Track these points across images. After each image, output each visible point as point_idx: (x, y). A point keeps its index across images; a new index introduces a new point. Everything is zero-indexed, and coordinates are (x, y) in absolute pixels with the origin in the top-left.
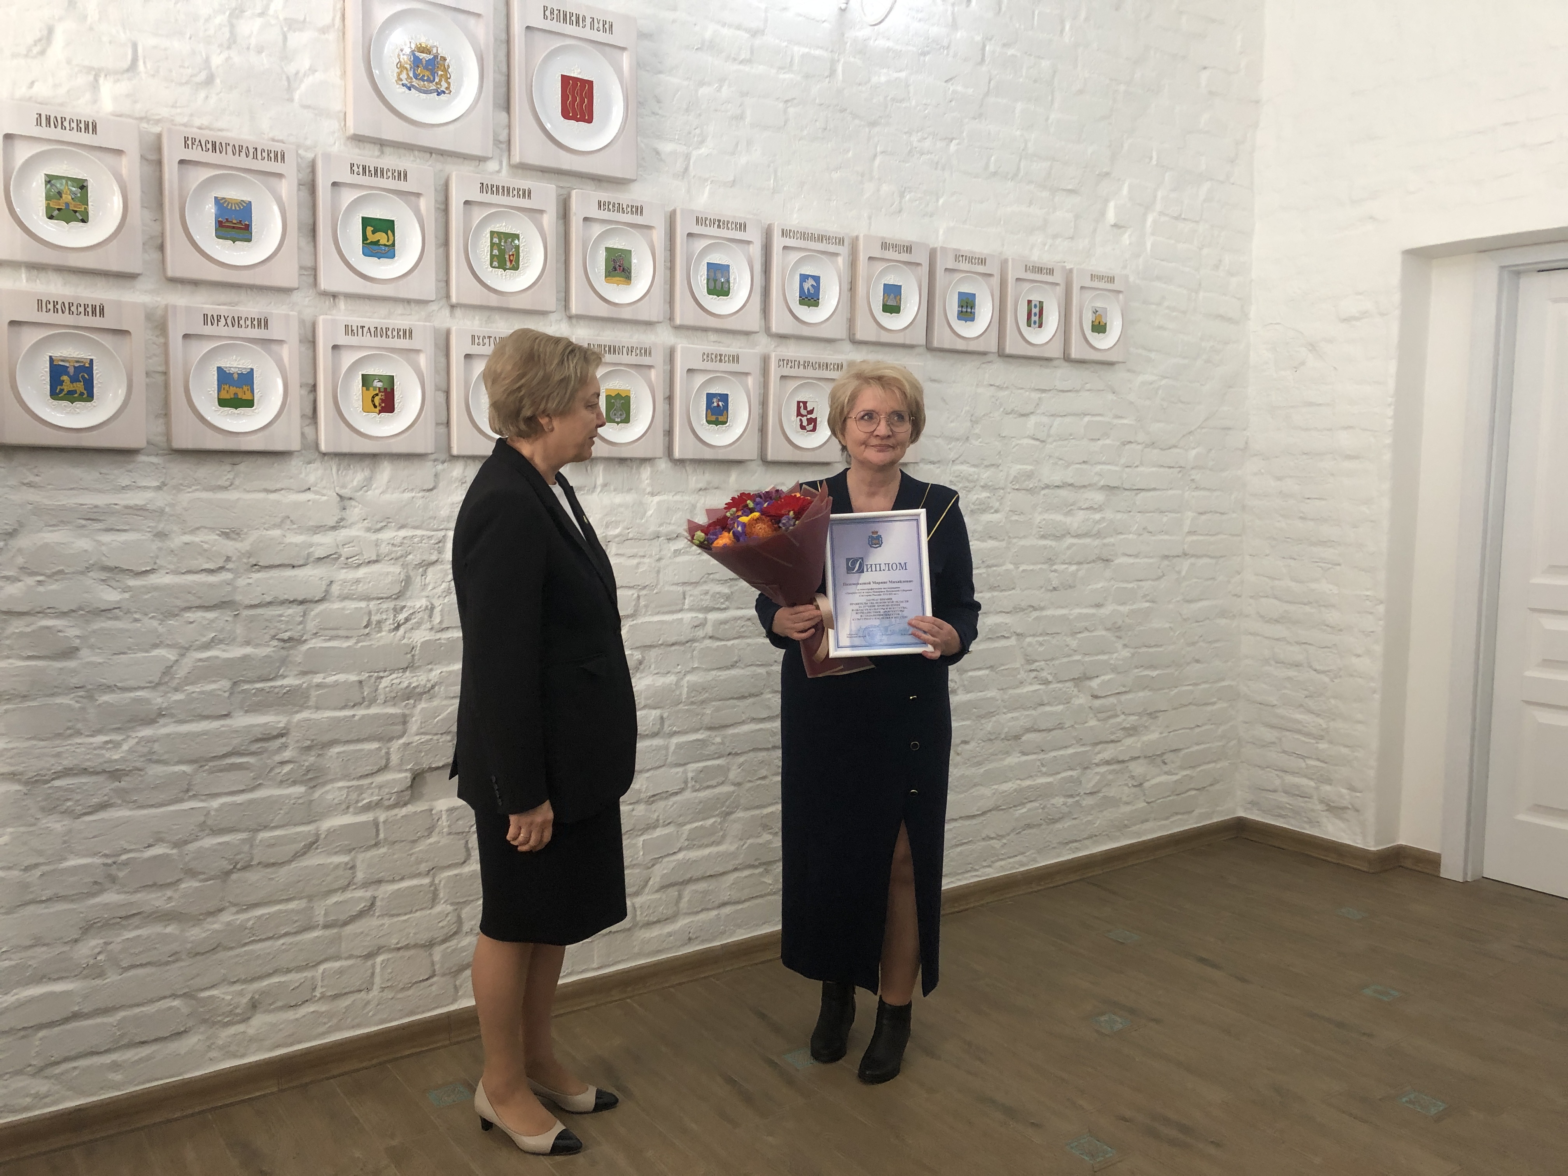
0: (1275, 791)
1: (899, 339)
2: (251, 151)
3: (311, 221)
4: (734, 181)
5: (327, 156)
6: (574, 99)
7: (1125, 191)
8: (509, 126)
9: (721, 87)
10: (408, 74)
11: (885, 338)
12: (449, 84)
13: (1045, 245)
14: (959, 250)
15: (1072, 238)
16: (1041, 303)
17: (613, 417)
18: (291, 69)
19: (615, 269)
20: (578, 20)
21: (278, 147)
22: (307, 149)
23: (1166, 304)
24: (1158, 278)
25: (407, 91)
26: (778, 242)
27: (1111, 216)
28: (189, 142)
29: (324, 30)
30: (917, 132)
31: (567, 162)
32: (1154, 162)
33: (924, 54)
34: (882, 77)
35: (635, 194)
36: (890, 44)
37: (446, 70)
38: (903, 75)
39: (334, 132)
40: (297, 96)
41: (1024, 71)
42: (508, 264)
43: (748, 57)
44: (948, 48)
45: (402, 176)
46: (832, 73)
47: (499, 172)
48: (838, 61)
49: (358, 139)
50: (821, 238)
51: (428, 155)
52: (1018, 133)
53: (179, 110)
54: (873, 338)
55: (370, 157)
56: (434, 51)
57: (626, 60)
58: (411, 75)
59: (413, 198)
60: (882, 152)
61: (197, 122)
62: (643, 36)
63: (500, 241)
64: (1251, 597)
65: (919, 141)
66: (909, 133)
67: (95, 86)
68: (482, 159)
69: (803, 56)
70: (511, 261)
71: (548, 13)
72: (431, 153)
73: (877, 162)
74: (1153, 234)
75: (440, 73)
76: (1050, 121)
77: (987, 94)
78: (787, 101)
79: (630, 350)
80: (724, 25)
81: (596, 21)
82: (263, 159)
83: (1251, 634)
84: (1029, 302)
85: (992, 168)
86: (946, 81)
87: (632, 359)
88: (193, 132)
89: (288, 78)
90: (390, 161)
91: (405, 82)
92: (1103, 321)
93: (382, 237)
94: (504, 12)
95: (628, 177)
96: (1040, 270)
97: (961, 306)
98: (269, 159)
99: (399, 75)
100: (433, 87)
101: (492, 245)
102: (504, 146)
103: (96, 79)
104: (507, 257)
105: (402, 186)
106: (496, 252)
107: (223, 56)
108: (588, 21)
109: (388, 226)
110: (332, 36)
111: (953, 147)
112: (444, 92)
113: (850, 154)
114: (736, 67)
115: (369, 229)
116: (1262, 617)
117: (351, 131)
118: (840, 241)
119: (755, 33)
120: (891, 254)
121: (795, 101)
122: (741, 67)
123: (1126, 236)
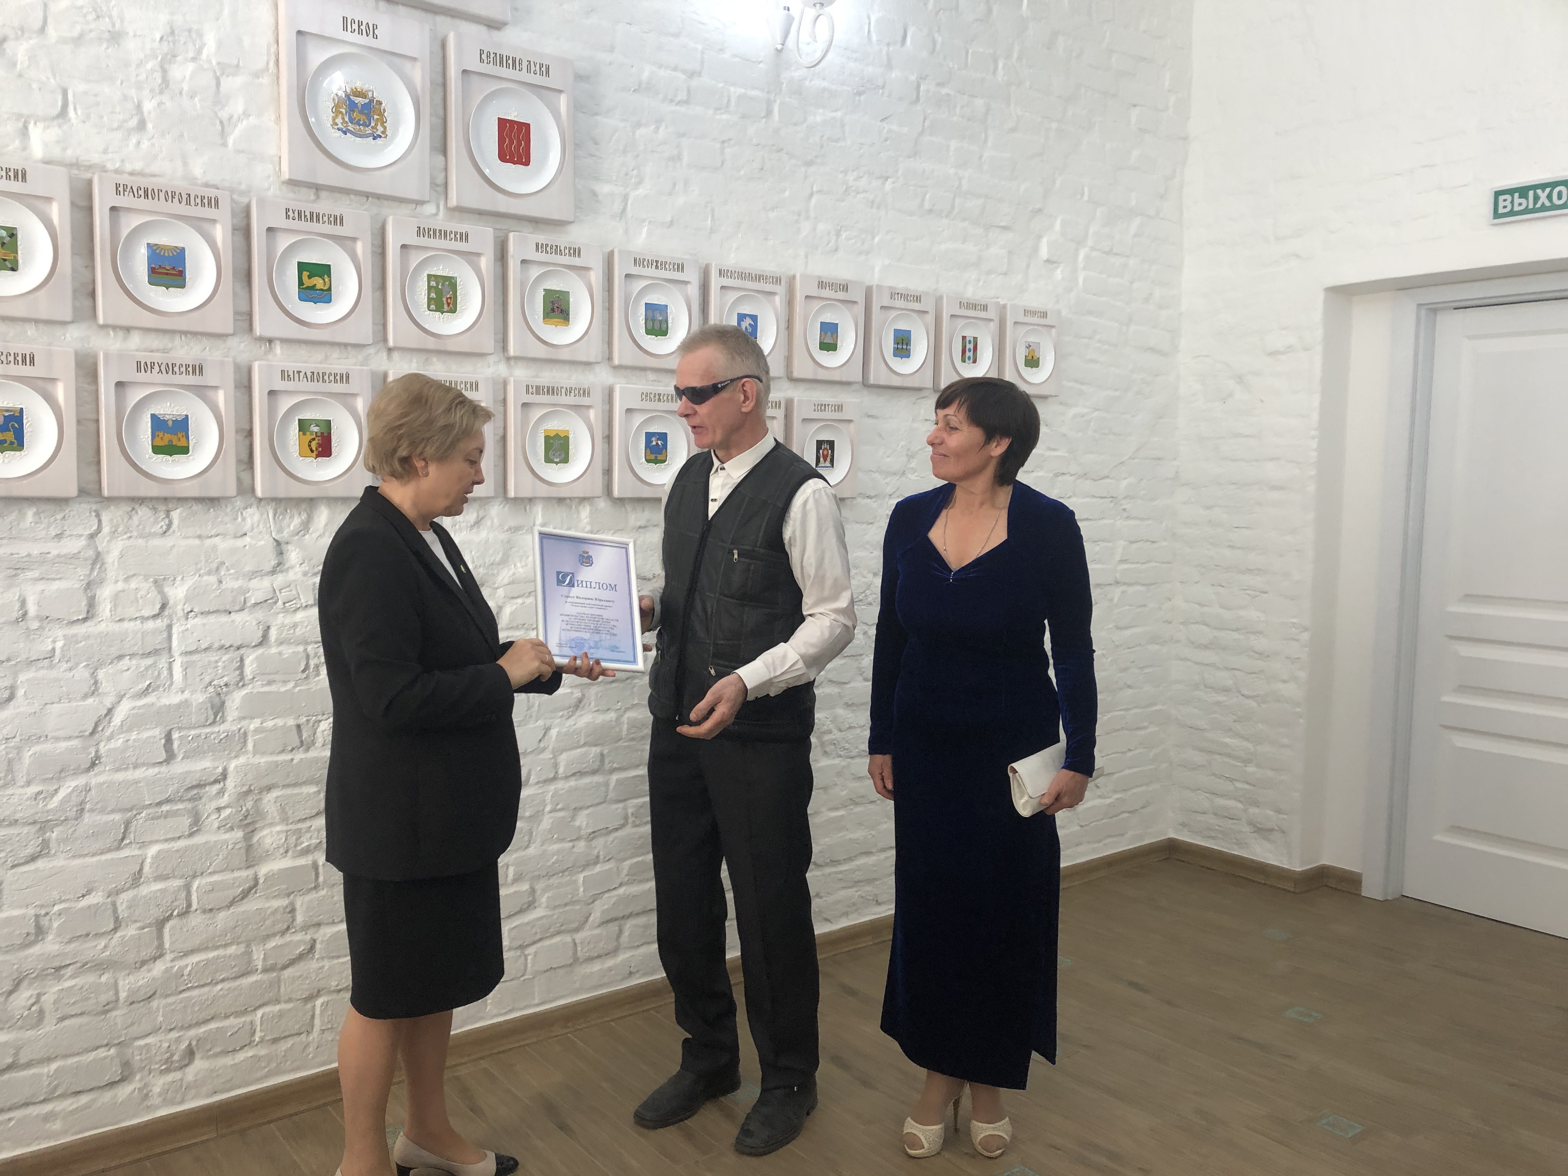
0: (1205, 813)
1: (836, 376)
2: (184, 197)
3: (246, 266)
4: (672, 221)
5: (261, 202)
6: (511, 142)
7: (1058, 226)
8: (446, 169)
9: (657, 128)
10: (343, 119)
11: (822, 375)
12: (385, 128)
13: (979, 280)
14: (895, 288)
15: (1005, 274)
16: (975, 339)
17: (551, 457)
18: (224, 114)
19: (553, 310)
20: (515, 63)
21: (211, 193)
22: (242, 193)
23: (1098, 337)
24: (1090, 313)
25: (343, 136)
26: (715, 283)
27: (1044, 252)
28: (121, 189)
29: (257, 75)
30: (853, 171)
31: (503, 205)
32: (1086, 198)
33: (859, 94)
34: (819, 116)
35: (575, 235)
36: (825, 84)
37: (381, 115)
38: (839, 114)
39: (269, 177)
40: (231, 141)
41: (958, 110)
42: (446, 306)
43: (685, 98)
44: (883, 87)
45: (338, 220)
46: (769, 113)
47: (436, 214)
48: (775, 101)
49: (292, 183)
50: (759, 278)
51: (365, 199)
52: (952, 171)
53: (110, 156)
54: (810, 375)
55: (305, 202)
56: (370, 95)
57: (563, 102)
58: (347, 119)
59: (349, 243)
60: (819, 192)
61: (128, 167)
62: (579, 78)
63: (437, 284)
64: (1182, 623)
65: (856, 180)
66: (845, 172)
67: (24, 132)
68: (420, 203)
69: (740, 97)
70: (448, 304)
71: (484, 57)
72: (368, 197)
73: (814, 201)
74: (1084, 269)
75: (376, 117)
76: (983, 160)
77: (922, 133)
78: (723, 142)
79: (569, 391)
80: (661, 66)
81: (532, 64)
82: (197, 205)
83: (1182, 659)
84: (964, 338)
85: (927, 206)
86: (882, 120)
87: (571, 400)
88: (124, 179)
89: (221, 123)
90: (326, 206)
91: (340, 126)
92: (1036, 355)
93: (318, 282)
94: (441, 55)
95: (563, 219)
96: (974, 306)
97: (896, 342)
98: (203, 205)
99: (334, 119)
100: (369, 131)
101: (430, 288)
102: (441, 189)
103: (26, 126)
104: (444, 299)
105: (338, 230)
106: (433, 295)
107: (154, 102)
108: (525, 64)
109: (324, 270)
110: (265, 80)
111: (888, 185)
112: (380, 137)
113: (787, 194)
114: (673, 108)
115: (305, 274)
116: (1192, 643)
117: (286, 176)
118: (777, 280)
119: (692, 74)
120: (827, 293)
121: (732, 142)
122: (678, 108)
123: (1059, 271)
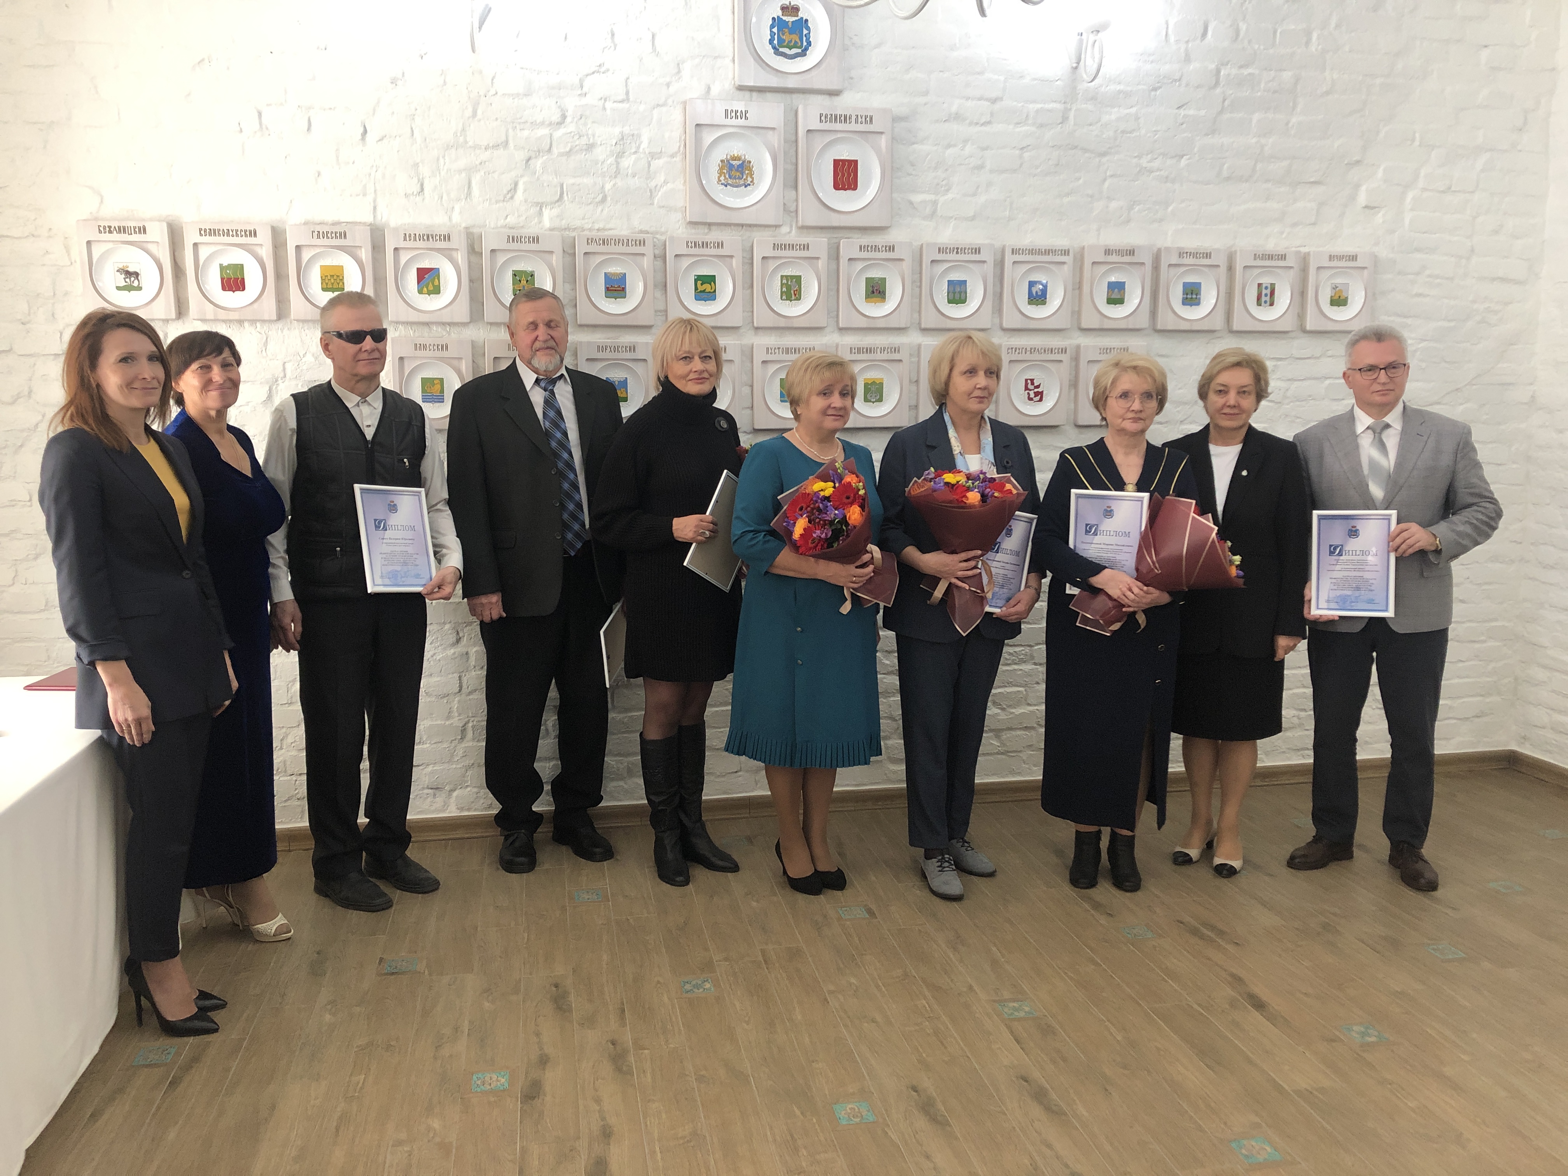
1: (1123, 325)
2: (625, 241)
3: (664, 280)
4: (974, 216)
5: (672, 238)
6: (843, 175)
7: (1380, 173)
8: (797, 200)
9: (964, 146)
10: (725, 176)
11: (1108, 325)
12: (753, 179)
13: (1282, 233)
14: (1183, 248)
15: (1314, 224)
16: (1273, 286)
17: (869, 398)
18: (653, 184)
19: (873, 292)
20: (846, 119)
21: (641, 236)
22: (662, 234)
23: (1428, 272)
24: (1418, 250)
25: (725, 188)
26: (1009, 259)
27: (1362, 198)
28: (590, 241)
29: (672, 156)
30: (1147, 155)
31: (835, 220)
32: (1417, 143)
33: (1155, 89)
34: (1113, 115)
35: (893, 237)
36: (1121, 87)
37: (750, 170)
38: (1133, 110)
39: (679, 221)
40: (656, 201)
41: (1262, 86)
42: (793, 296)
43: (989, 120)
44: (1180, 80)
45: (720, 245)
46: (1065, 119)
47: (790, 233)
48: (1070, 109)
49: (693, 224)
50: (1048, 252)
51: (740, 228)
52: (1254, 140)
53: (586, 221)
54: (1096, 326)
55: (700, 235)
56: (743, 158)
57: (883, 141)
58: (727, 176)
59: (728, 259)
60: (1111, 176)
61: (596, 226)
62: (897, 119)
63: (787, 282)
65: (1148, 162)
66: (1139, 157)
67: (540, 213)
68: (777, 226)
69: (1037, 111)
70: (795, 295)
71: (823, 118)
72: (743, 226)
73: (1107, 184)
74: (1412, 210)
75: (747, 172)
76: (1290, 125)
77: (1221, 112)
78: (1022, 149)
79: (883, 350)
80: (968, 99)
81: (859, 117)
82: (632, 245)
84: (1260, 285)
85: (1225, 173)
86: (1179, 108)
87: (885, 356)
88: (594, 234)
89: (651, 190)
90: (715, 235)
91: (723, 182)
92: (1344, 295)
93: (707, 287)
94: (795, 121)
95: (883, 225)
96: (1270, 257)
97: (1185, 293)
98: (636, 245)
99: (719, 178)
100: (742, 182)
101: (782, 284)
102: (793, 214)
103: (541, 209)
104: (792, 292)
105: (720, 252)
106: (784, 289)
107: (612, 183)
108: (854, 118)
109: (711, 279)
110: (678, 158)
111: (1184, 162)
112: (749, 185)
113: (1081, 181)
114: (978, 128)
115: (699, 283)
117: (688, 220)
118: (1066, 252)
119: (994, 101)
120: (1114, 258)
121: (1030, 147)
122: (983, 128)
123: (1380, 215)
